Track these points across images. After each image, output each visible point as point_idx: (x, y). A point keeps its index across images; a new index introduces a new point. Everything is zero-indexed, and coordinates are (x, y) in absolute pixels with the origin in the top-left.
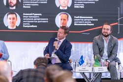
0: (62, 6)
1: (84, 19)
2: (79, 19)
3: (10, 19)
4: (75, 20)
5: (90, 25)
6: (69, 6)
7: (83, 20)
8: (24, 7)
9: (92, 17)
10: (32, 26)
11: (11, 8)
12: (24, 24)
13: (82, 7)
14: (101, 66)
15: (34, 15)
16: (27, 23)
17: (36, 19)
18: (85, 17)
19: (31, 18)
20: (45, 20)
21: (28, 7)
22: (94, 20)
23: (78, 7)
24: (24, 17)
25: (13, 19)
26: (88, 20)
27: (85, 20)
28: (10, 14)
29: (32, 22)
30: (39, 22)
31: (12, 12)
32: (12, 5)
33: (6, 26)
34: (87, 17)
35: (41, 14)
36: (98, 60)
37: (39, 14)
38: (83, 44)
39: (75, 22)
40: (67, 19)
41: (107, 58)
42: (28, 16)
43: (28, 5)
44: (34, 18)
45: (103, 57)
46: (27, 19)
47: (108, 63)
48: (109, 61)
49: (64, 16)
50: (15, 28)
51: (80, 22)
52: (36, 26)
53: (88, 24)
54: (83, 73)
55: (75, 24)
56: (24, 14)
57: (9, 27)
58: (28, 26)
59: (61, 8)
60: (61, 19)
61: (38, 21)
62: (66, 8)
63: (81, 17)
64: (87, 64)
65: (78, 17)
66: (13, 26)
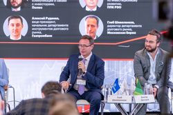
0: (89, 7)
1: (121, 24)
2: (114, 24)
3: (13, 25)
4: (108, 26)
5: (130, 33)
6: (100, 7)
7: (119, 26)
8: (33, 7)
9: (133, 23)
10: (46, 36)
11: (14, 10)
12: (33, 33)
13: (118, 7)
14: (146, 94)
15: (47, 20)
16: (38, 31)
17: (50, 26)
18: (122, 23)
19: (44, 24)
20: (64, 27)
21: (39, 8)
22: (136, 26)
23: (113, 7)
24: (33, 22)
25: (18, 25)
26: (128, 26)
27: (123, 26)
28: (12, 18)
29: (45, 29)
30: (55, 29)
31: (16, 16)
32: (16, 5)
33: (7, 36)
34: (126, 23)
35: (58, 19)
36: (141, 86)
37: (55, 19)
38: (121, 62)
39: (108, 30)
40: (96, 25)
41: (155, 82)
42: (39, 20)
43: (39, 4)
44: (47, 24)
45: (148, 81)
46: (38, 26)
47: (156, 89)
48: (158, 87)
49: (92, 21)
50: (20, 38)
51: (116, 29)
52: (51, 36)
53: (127, 33)
54: (119, 104)
55: (108, 33)
56: (33, 18)
57: (12, 38)
58: (39, 36)
59: (88, 9)
60: (88, 26)
61: (53, 27)
62: (95, 9)
63: (116, 22)
64: (125, 90)
65: (113, 22)
66: (17, 36)
